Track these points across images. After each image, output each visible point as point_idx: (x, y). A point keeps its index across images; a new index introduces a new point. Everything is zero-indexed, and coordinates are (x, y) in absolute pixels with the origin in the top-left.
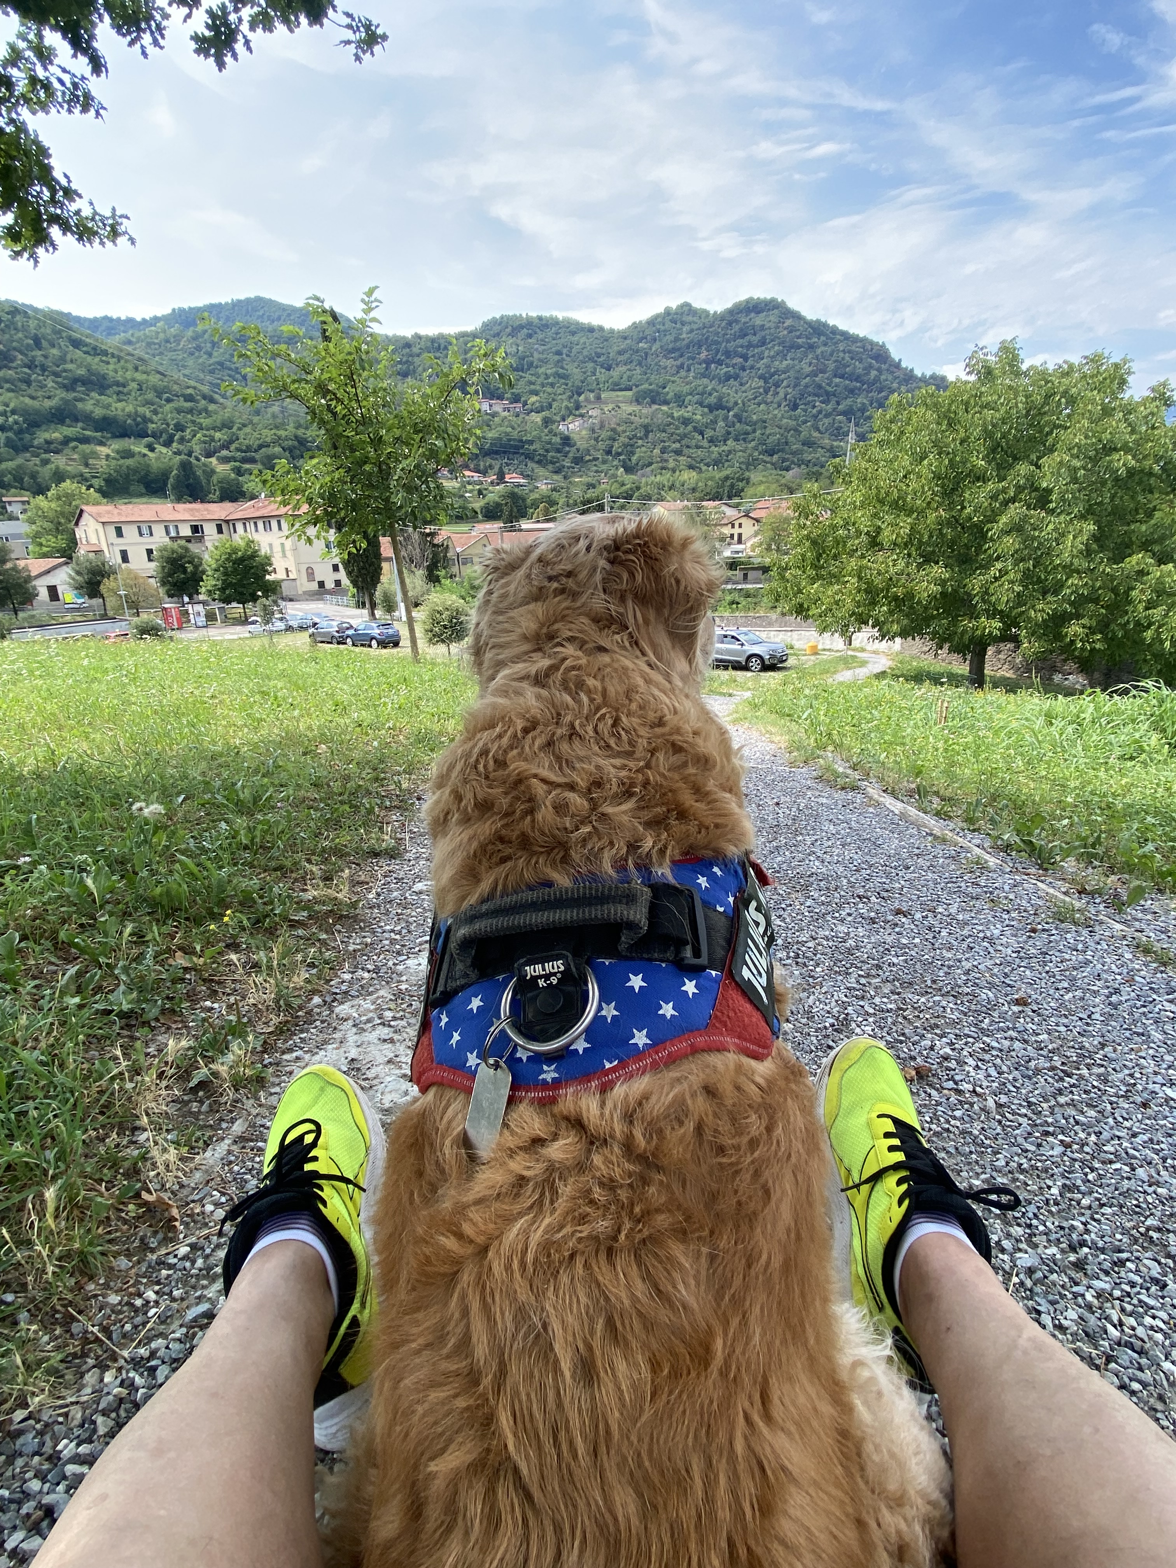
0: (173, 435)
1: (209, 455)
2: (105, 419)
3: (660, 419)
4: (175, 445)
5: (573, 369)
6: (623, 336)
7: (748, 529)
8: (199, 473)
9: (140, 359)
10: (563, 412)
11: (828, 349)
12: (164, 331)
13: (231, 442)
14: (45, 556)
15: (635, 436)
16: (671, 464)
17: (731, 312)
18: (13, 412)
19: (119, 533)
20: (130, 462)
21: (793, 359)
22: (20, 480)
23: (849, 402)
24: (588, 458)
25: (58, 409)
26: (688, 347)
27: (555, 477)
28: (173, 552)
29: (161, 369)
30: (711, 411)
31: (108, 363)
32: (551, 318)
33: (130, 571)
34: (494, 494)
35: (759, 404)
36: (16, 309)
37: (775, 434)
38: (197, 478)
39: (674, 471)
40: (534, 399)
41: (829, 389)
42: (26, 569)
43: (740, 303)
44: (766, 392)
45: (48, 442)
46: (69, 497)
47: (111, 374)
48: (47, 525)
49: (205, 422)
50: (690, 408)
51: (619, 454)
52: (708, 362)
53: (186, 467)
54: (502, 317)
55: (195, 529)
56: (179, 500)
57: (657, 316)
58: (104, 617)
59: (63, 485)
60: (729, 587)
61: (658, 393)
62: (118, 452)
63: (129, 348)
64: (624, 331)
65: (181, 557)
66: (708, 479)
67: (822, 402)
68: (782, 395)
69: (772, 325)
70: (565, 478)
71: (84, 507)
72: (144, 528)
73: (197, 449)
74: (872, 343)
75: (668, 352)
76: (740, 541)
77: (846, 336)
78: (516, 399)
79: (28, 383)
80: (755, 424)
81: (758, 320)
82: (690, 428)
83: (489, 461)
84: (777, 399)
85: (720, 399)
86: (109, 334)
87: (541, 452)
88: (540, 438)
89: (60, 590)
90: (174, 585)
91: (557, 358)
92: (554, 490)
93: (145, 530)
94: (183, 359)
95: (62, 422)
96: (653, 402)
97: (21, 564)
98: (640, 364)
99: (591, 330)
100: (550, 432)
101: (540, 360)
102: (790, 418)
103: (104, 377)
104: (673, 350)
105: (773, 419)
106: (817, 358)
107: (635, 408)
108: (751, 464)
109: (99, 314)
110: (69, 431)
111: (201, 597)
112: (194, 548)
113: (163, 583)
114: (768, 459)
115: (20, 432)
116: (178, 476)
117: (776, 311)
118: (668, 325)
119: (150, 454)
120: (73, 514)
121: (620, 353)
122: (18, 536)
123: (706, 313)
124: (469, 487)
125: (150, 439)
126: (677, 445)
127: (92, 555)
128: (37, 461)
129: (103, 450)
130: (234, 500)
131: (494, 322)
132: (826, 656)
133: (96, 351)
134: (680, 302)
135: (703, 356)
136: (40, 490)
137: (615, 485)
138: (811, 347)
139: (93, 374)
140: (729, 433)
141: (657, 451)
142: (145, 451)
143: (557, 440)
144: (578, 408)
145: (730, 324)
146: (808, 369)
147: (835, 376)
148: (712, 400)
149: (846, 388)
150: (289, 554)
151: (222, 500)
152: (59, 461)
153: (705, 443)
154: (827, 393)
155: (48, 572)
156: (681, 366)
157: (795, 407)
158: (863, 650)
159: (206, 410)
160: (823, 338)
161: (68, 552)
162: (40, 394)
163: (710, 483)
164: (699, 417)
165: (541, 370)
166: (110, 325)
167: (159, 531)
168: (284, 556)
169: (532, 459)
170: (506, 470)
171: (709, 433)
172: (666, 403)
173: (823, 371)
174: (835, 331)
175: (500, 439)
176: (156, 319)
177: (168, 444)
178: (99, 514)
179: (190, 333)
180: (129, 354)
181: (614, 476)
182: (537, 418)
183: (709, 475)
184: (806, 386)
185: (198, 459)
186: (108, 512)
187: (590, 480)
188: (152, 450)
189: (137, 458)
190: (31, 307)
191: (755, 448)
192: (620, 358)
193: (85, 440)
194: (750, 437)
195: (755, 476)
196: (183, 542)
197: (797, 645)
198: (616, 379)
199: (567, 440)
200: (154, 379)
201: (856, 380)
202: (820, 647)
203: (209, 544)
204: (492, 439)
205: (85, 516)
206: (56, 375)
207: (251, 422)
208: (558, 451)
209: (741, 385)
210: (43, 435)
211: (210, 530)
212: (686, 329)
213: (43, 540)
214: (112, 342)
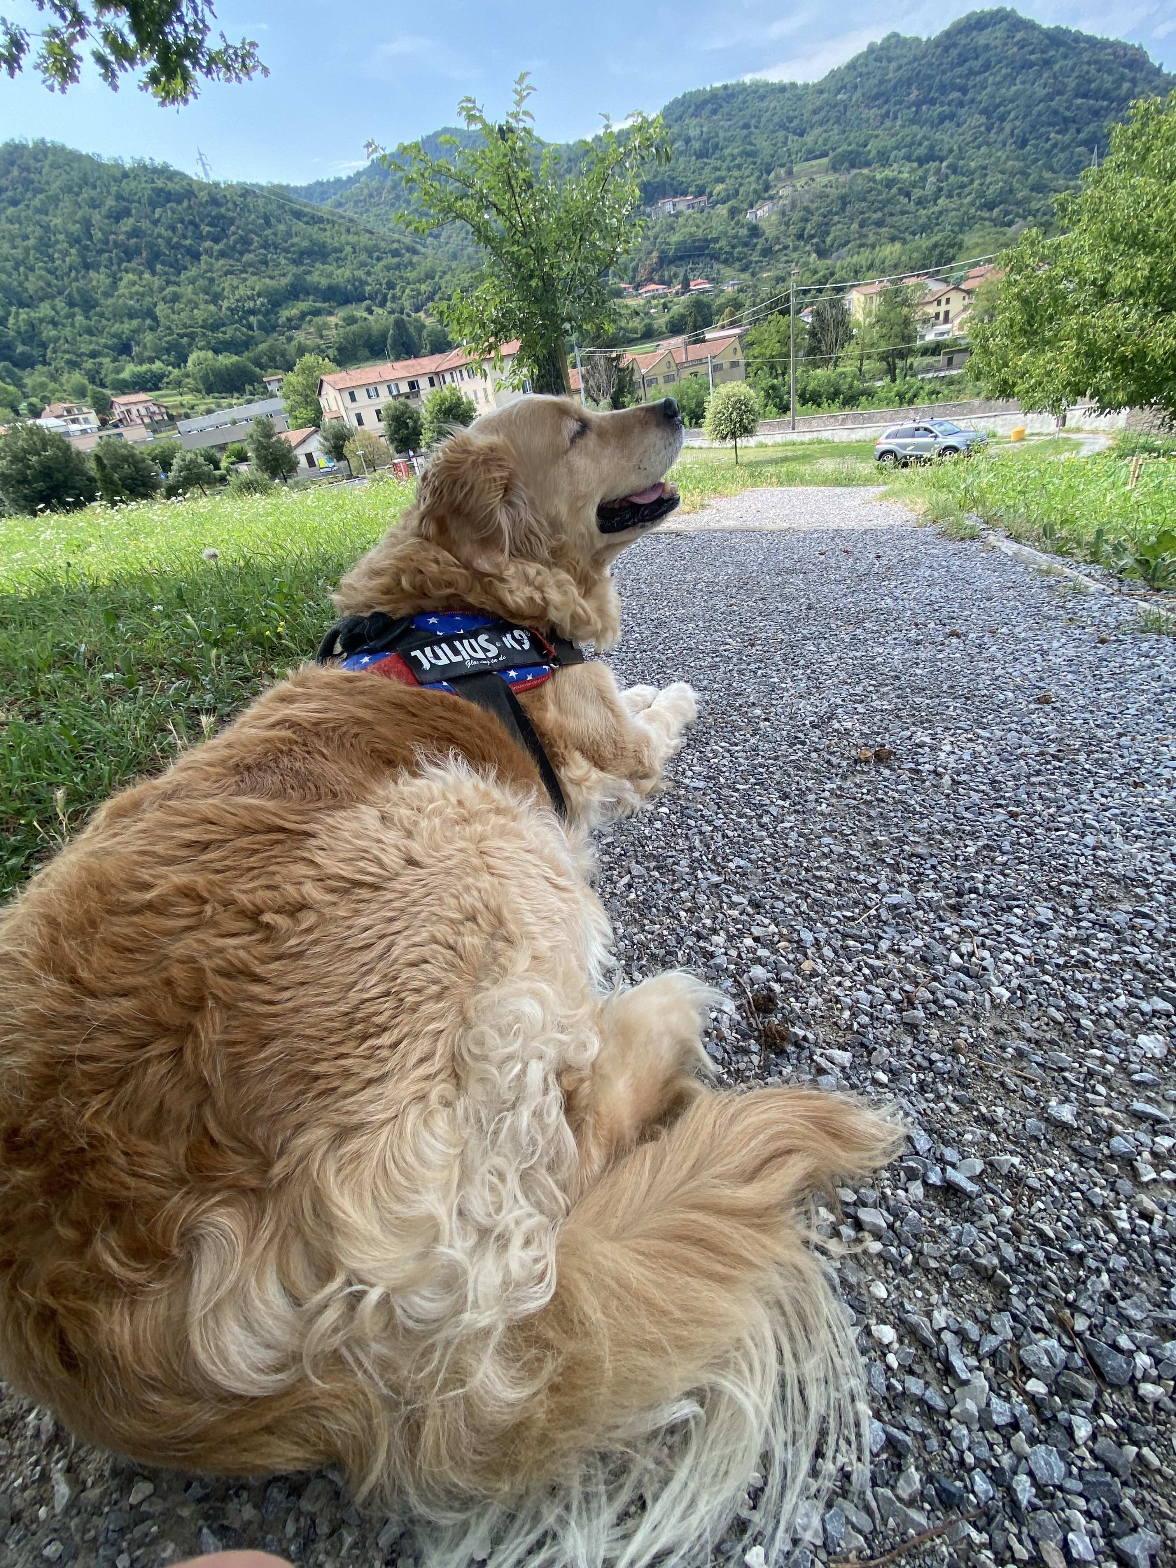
0: (385, 296)
1: (417, 310)
2: (330, 288)
3: (860, 185)
4: (389, 304)
5: (763, 144)
6: (819, 90)
7: (957, 302)
8: (411, 330)
9: (351, 220)
10: (751, 197)
11: (1070, 63)
12: (367, 186)
13: (434, 293)
14: (300, 427)
15: (830, 212)
16: (871, 239)
17: (947, 34)
18: (259, 295)
19: (353, 398)
20: (354, 328)
21: (1023, 83)
22: (272, 359)
23: (1092, 127)
24: (777, 247)
25: (293, 285)
26: (895, 88)
27: (742, 276)
28: (396, 409)
29: (368, 226)
30: (921, 165)
31: (325, 230)
32: (738, 85)
33: (364, 432)
34: (680, 305)
35: (979, 147)
36: (247, 191)
37: (997, 182)
38: (408, 335)
39: (873, 247)
40: (720, 187)
41: (1068, 114)
42: (287, 440)
43: (960, 21)
44: (989, 130)
45: (289, 320)
46: (309, 371)
47: (329, 240)
48: (298, 398)
49: (411, 275)
50: (895, 166)
51: (812, 237)
52: (918, 104)
53: (399, 324)
54: (684, 96)
55: (412, 385)
56: (397, 359)
57: (859, 56)
58: (350, 477)
59: (304, 359)
60: (930, 375)
61: (858, 154)
62: (344, 320)
63: (340, 211)
64: (820, 83)
65: (403, 413)
66: (912, 251)
67: (1058, 133)
68: (1007, 131)
69: (999, 42)
70: (753, 275)
71: (324, 378)
72: (372, 391)
73: (407, 305)
74: (1125, 47)
75: (872, 99)
76: (946, 320)
77: (1092, 42)
78: (701, 192)
79: (265, 263)
80: (973, 173)
81: (982, 39)
82: (894, 190)
83: (673, 269)
84: (1002, 137)
85: (931, 148)
86: (322, 200)
87: (727, 249)
88: (725, 233)
89: (315, 455)
90: (400, 441)
91: (745, 132)
92: (741, 290)
93: (372, 393)
94: (386, 213)
95: (297, 298)
96: (853, 166)
97: (283, 436)
98: (838, 121)
99: (782, 89)
100: (737, 224)
101: (725, 139)
102: (1017, 159)
103: (324, 245)
104: (876, 97)
105: (996, 164)
106: (1055, 77)
107: (831, 177)
108: (965, 224)
109: (312, 181)
110: (304, 305)
111: (423, 450)
112: (413, 404)
113: (392, 440)
114: (987, 215)
115: (267, 314)
116: (394, 335)
117: (1004, 24)
118: (873, 65)
119: (370, 317)
120: (315, 384)
121: (815, 112)
122: (278, 412)
123: (917, 40)
124: (654, 302)
125: (368, 302)
126: (879, 214)
127: (334, 421)
128: (283, 339)
129: (332, 320)
130: (442, 351)
131: (676, 103)
132: (1035, 441)
133: (315, 220)
134: (885, 34)
135: (913, 97)
136: (289, 367)
137: (808, 274)
138: (1047, 63)
139: (314, 244)
140: (940, 189)
141: (855, 226)
142: (365, 315)
143: (744, 232)
144: (767, 188)
145: (946, 50)
146: (1042, 92)
147: (1077, 96)
148: (922, 151)
149: (1090, 109)
150: (491, 398)
151: (432, 353)
152: (300, 336)
153: (912, 207)
154: (1066, 120)
155: (304, 441)
156: (887, 113)
157: (1023, 144)
158: (1079, 430)
159: (410, 263)
160: (1062, 49)
161: (316, 421)
162: (276, 273)
163: (915, 255)
164: (906, 175)
165: (726, 152)
166: (321, 189)
167: (383, 390)
168: (487, 401)
169: (717, 259)
170: (691, 277)
171: (917, 193)
172: (868, 164)
173: (1060, 93)
174: (1078, 38)
175: (684, 242)
176: (359, 174)
177: (382, 305)
178: (335, 382)
179: (389, 183)
180: (341, 217)
181: (806, 264)
182: (723, 210)
183: (914, 245)
184: (1039, 115)
185: (409, 316)
186: (342, 379)
187: (779, 273)
188: (371, 312)
189: (360, 323)
190: (257, 185)
191: (972, 204)
192: (816, 118)
193: (317, 313)
194: (967, 190)
195: (969, 239)
196: (402, 399)
197: (1000, 432)
198: (810, 145)
199: (755, 231)
200: (365, 239)
201: (1104, 98)
202: (1027, 432)
203: (423, 398)
204: (678, 243)
205: (325, 385)
206: (286, 251)
207: (450, 268)
208: (746, 245)
209: (959, 125)
210: (285, 313)
211: (424, 383)
212: (893, 65)
213: (297, 414)
214: (325, 208)
